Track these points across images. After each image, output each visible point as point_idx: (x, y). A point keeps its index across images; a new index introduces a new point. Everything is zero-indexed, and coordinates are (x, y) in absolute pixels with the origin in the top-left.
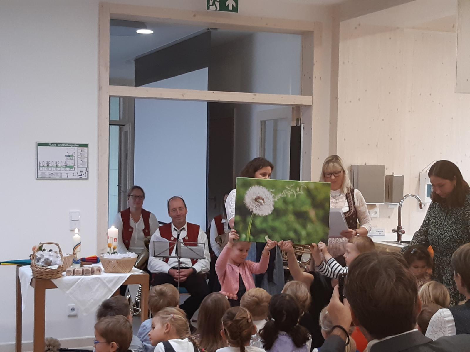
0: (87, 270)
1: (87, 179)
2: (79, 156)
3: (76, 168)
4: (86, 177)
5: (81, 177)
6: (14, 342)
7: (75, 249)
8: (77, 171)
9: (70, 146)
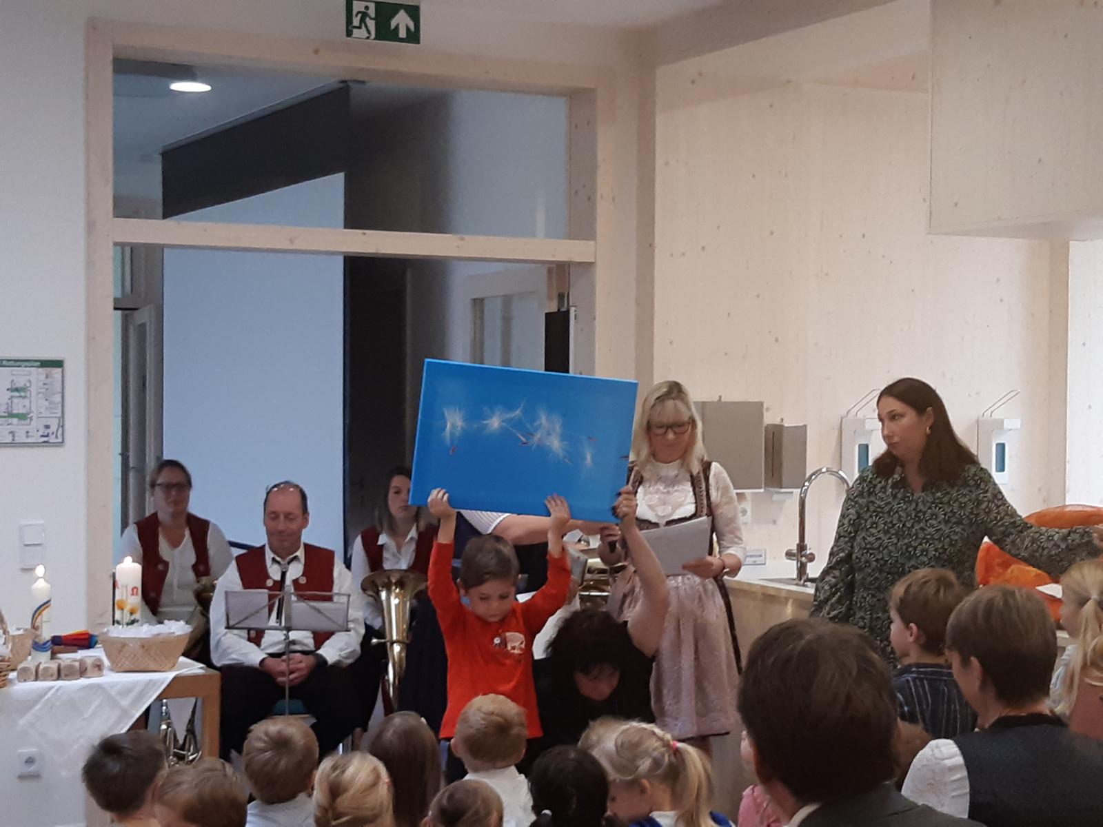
0: (70, 667)
1: (61, 444)
2: (41, 388)
3: (34, 418)
4: (60, 440)
5: (45, 439)
7: (36, 616)
8: (36, 425)
9: (20, 366)
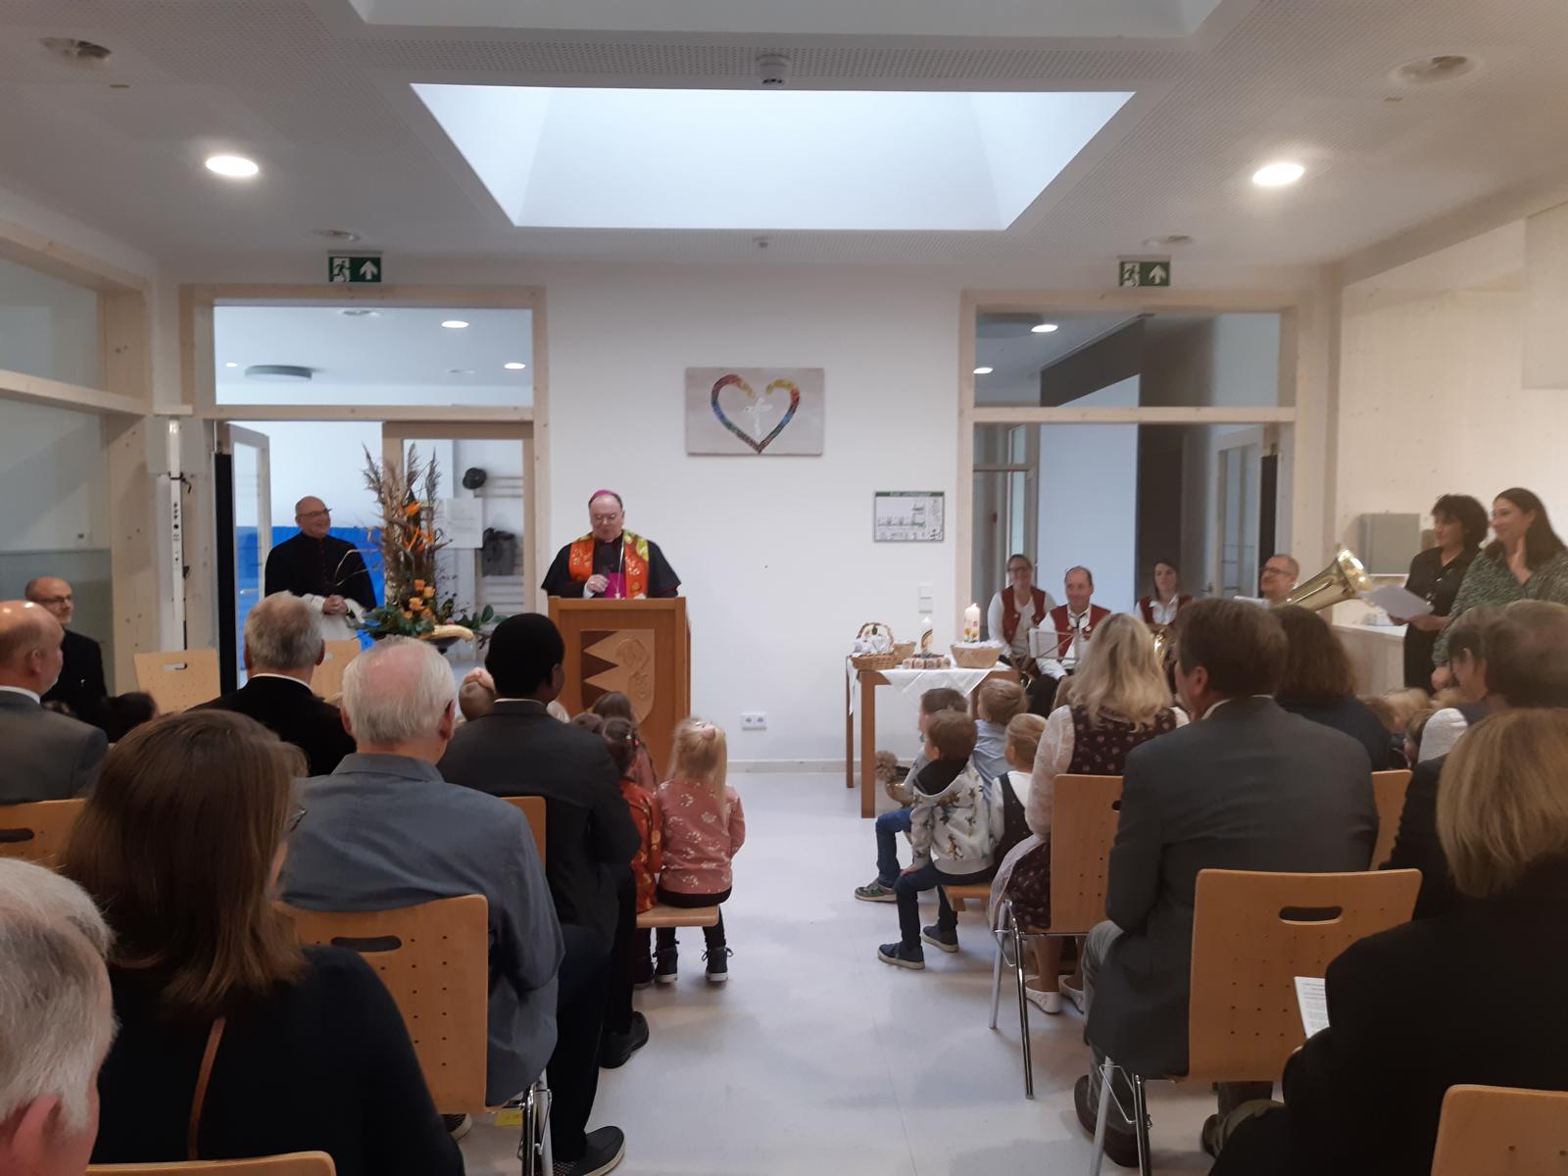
0: (931, 662)
2: (931, 508)
3: (927, 525)
4: (941, 538)
5: (934, 537)
6: (845, 759)
7: (924, 639)
8: (928, 530)
9: (919, 496)
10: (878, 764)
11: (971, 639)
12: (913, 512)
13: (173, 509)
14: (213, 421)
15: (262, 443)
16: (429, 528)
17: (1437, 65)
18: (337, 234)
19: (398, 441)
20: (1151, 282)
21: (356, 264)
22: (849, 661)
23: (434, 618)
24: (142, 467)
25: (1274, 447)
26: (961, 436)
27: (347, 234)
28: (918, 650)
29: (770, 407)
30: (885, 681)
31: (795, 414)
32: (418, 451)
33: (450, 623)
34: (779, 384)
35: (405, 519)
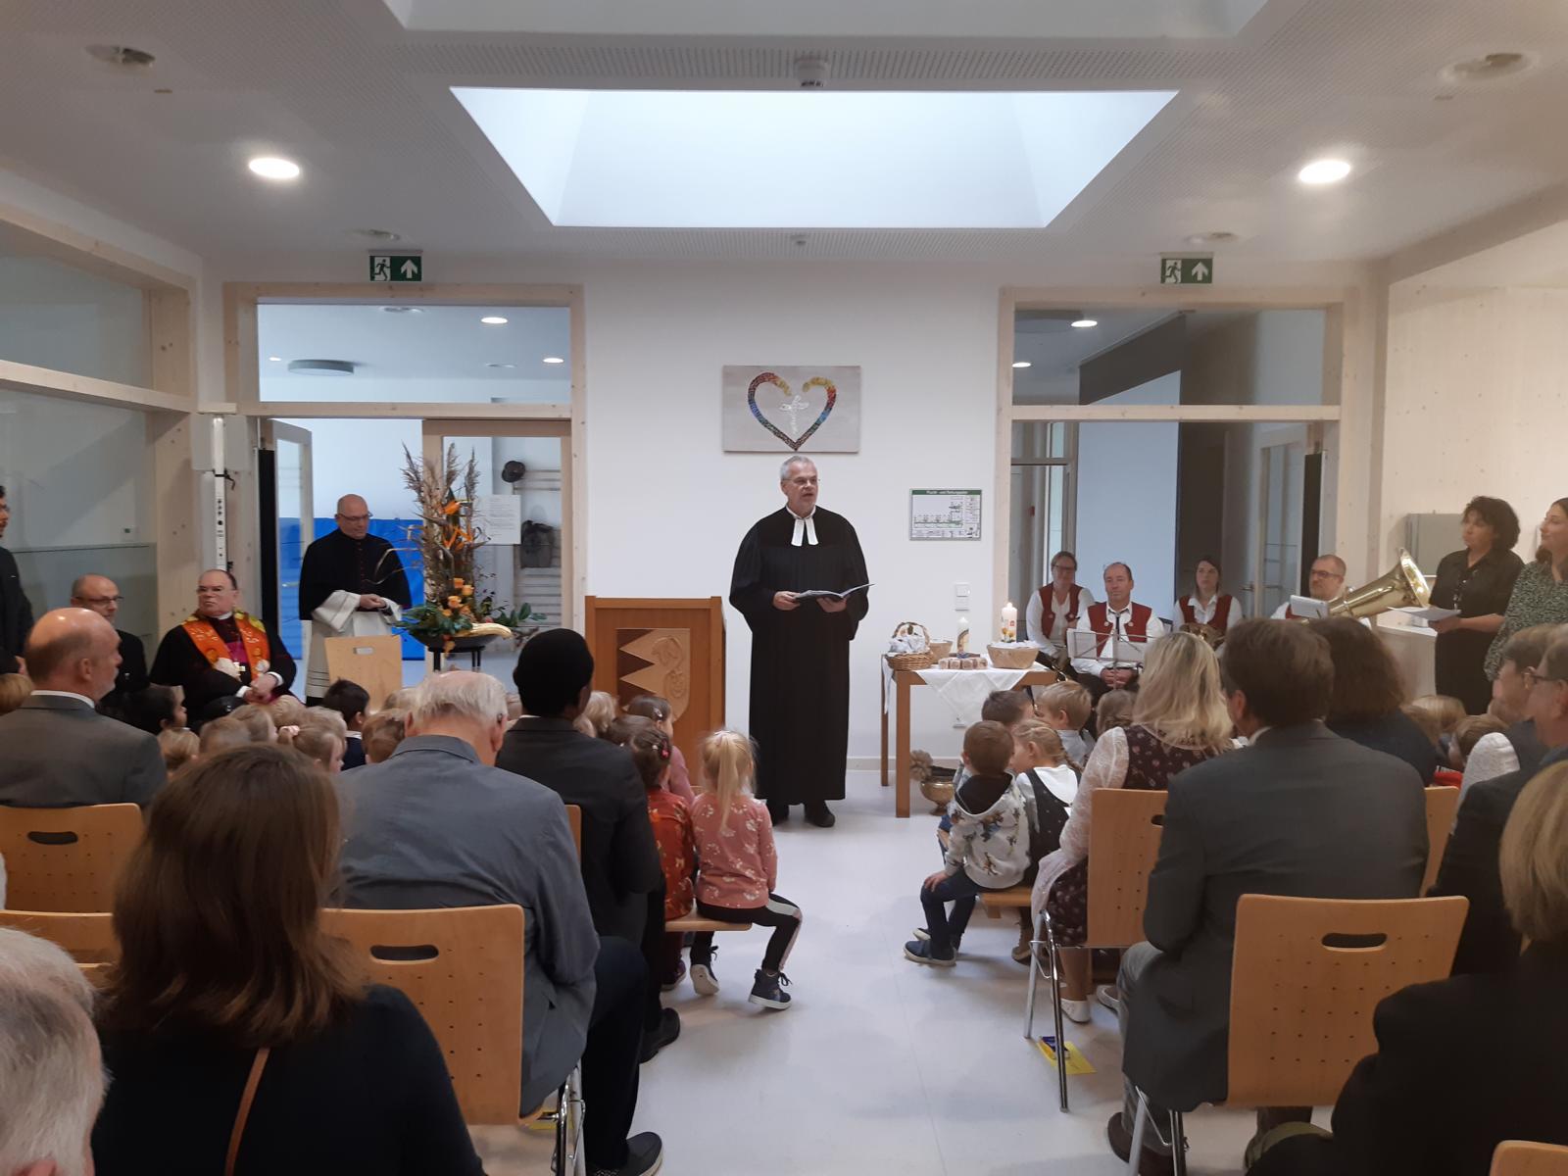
0: (967, 662)
1: (979, 539)
2: (969, 506)
3: (964, 524)
4: (978, 536)
5: (971, 536)
6: (879, 757)
7: (960, 638)
8: (965, 528)
9: (957, 494)
10: (914, 763)
11: (1008, 639)
12: (950, 510)
13: (217, 506)
14: (255, 418)
15: (304, 439)
16: (467, 528)
17: (1489, 63)
18: (377, 233)
19: (438, 437)
20: (1194, 279)
21: (397, 262)
22: (885, 660)
23: (472, 615)
24: (188, 463)
25: (1318, 445)
26: (998, 433)
27: (387, 234)
28: (954, 649)
29: (807, 404)
30: (921, 681)
31: (832, 412)
32: (457, 451)
33: (489, 622)
34: (816, 382)
35: (444, 518)
